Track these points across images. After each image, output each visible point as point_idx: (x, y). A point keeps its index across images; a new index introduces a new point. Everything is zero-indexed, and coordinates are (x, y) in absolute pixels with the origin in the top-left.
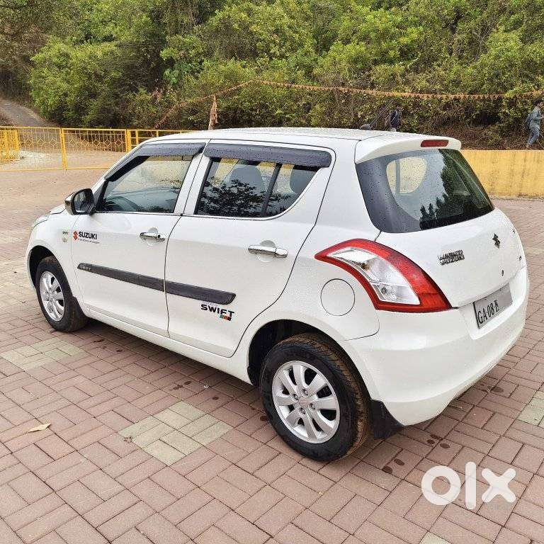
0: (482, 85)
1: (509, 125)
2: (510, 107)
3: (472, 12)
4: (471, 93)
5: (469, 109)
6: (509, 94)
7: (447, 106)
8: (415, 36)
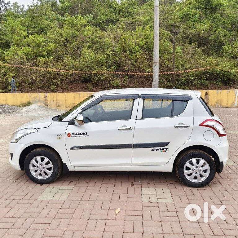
0: (84, 68)
1: (95, 83)
2: (95, 77)
3: (72, 40)
4: (80, 71)
5: (80, 77)
6: (95, 72)
7: (71, 76)
8: (52, 47)
